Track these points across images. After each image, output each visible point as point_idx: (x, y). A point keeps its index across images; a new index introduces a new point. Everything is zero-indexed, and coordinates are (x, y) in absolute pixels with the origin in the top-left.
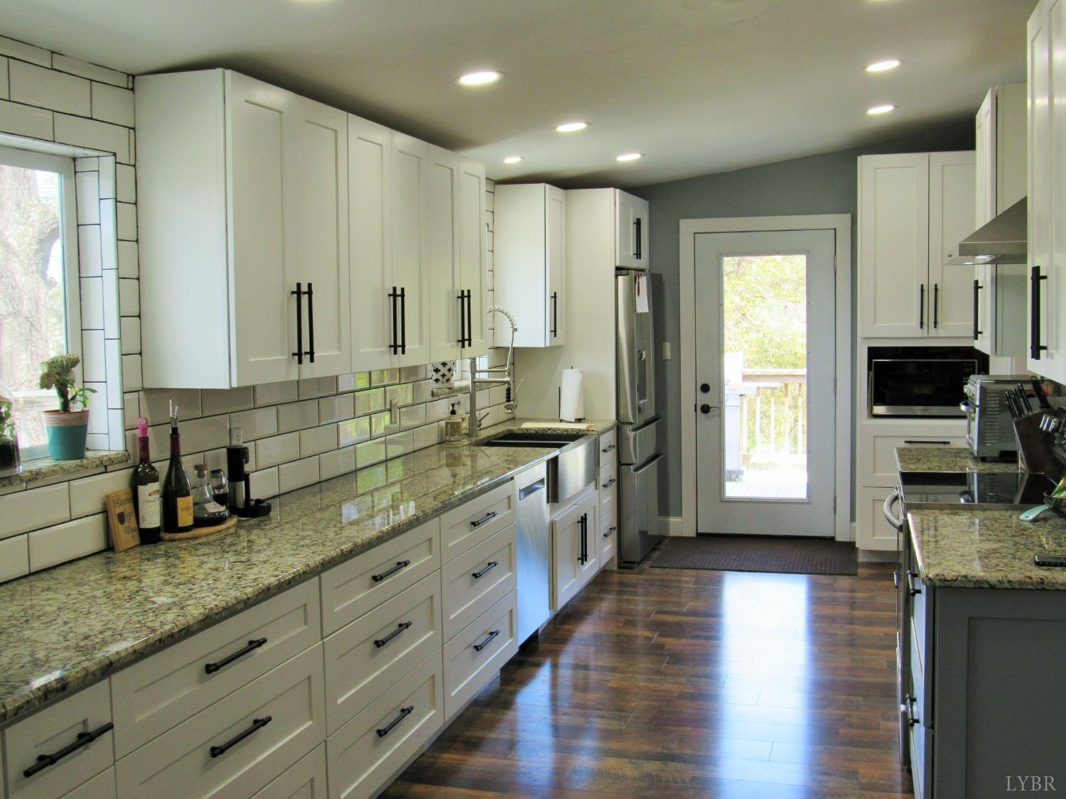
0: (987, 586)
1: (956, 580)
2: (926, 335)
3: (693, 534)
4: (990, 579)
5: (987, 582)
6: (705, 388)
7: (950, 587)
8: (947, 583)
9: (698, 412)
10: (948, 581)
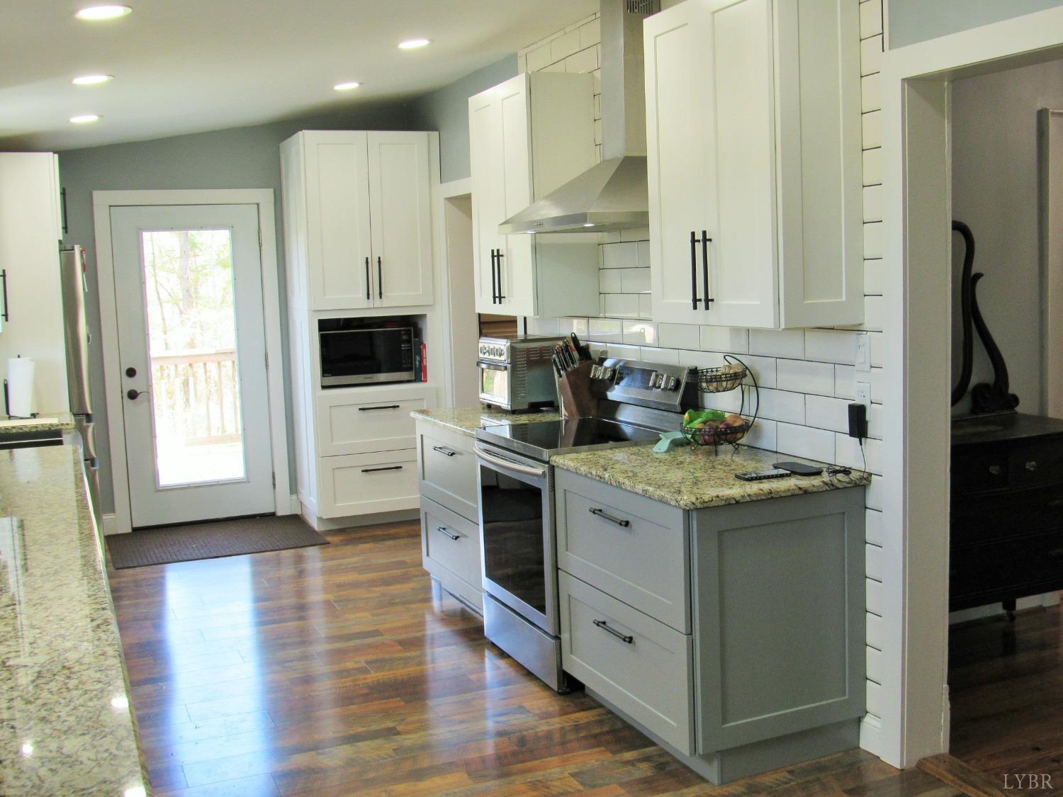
0: (734, 502)
1: (712, 500)
2: (372, 306)
3: (129, 530)
4: (735, 496)
5: (733, 498)
6: (131, 373)
7: (707, 507)
8: (705, 505)
9: (124, 400)
10: (706, 502)
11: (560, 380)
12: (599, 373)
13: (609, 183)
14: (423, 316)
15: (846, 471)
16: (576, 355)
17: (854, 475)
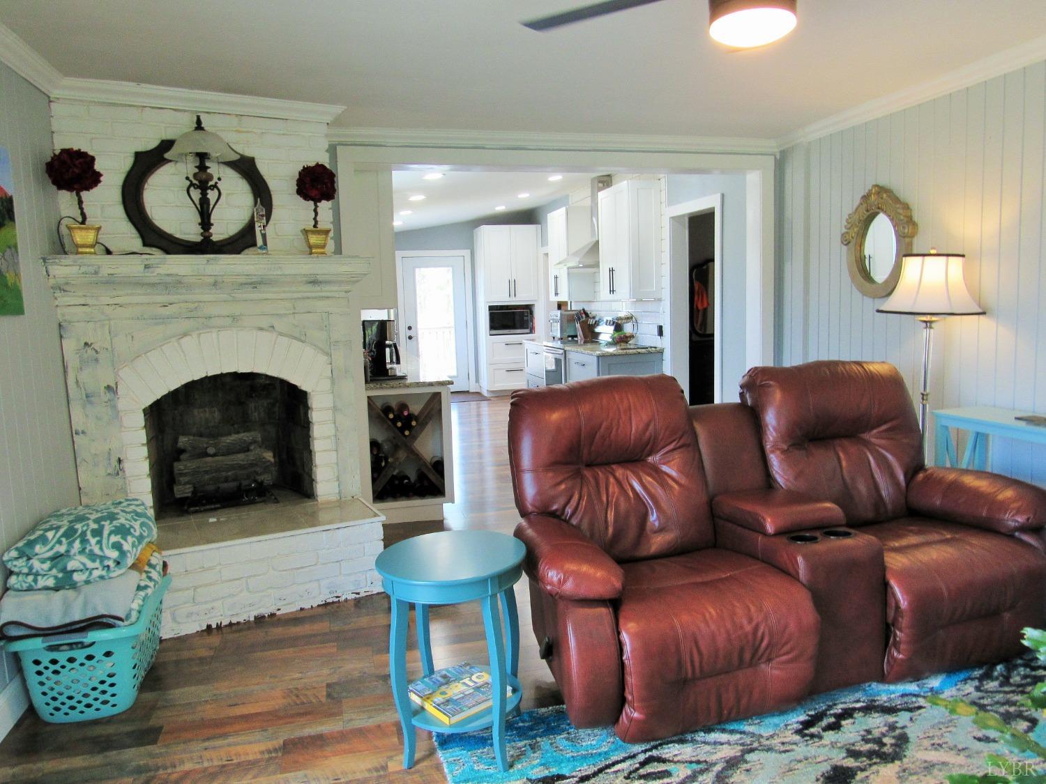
2: (512, 300)
6: (410, 328)
7: (607, 355)
9: (407, 339)
11: (578, 325)
12: (591, 322)
13: (587, 252)
14: (533, 305)
15: (655, 348)
16: (584, 316)
17: (658, 349)
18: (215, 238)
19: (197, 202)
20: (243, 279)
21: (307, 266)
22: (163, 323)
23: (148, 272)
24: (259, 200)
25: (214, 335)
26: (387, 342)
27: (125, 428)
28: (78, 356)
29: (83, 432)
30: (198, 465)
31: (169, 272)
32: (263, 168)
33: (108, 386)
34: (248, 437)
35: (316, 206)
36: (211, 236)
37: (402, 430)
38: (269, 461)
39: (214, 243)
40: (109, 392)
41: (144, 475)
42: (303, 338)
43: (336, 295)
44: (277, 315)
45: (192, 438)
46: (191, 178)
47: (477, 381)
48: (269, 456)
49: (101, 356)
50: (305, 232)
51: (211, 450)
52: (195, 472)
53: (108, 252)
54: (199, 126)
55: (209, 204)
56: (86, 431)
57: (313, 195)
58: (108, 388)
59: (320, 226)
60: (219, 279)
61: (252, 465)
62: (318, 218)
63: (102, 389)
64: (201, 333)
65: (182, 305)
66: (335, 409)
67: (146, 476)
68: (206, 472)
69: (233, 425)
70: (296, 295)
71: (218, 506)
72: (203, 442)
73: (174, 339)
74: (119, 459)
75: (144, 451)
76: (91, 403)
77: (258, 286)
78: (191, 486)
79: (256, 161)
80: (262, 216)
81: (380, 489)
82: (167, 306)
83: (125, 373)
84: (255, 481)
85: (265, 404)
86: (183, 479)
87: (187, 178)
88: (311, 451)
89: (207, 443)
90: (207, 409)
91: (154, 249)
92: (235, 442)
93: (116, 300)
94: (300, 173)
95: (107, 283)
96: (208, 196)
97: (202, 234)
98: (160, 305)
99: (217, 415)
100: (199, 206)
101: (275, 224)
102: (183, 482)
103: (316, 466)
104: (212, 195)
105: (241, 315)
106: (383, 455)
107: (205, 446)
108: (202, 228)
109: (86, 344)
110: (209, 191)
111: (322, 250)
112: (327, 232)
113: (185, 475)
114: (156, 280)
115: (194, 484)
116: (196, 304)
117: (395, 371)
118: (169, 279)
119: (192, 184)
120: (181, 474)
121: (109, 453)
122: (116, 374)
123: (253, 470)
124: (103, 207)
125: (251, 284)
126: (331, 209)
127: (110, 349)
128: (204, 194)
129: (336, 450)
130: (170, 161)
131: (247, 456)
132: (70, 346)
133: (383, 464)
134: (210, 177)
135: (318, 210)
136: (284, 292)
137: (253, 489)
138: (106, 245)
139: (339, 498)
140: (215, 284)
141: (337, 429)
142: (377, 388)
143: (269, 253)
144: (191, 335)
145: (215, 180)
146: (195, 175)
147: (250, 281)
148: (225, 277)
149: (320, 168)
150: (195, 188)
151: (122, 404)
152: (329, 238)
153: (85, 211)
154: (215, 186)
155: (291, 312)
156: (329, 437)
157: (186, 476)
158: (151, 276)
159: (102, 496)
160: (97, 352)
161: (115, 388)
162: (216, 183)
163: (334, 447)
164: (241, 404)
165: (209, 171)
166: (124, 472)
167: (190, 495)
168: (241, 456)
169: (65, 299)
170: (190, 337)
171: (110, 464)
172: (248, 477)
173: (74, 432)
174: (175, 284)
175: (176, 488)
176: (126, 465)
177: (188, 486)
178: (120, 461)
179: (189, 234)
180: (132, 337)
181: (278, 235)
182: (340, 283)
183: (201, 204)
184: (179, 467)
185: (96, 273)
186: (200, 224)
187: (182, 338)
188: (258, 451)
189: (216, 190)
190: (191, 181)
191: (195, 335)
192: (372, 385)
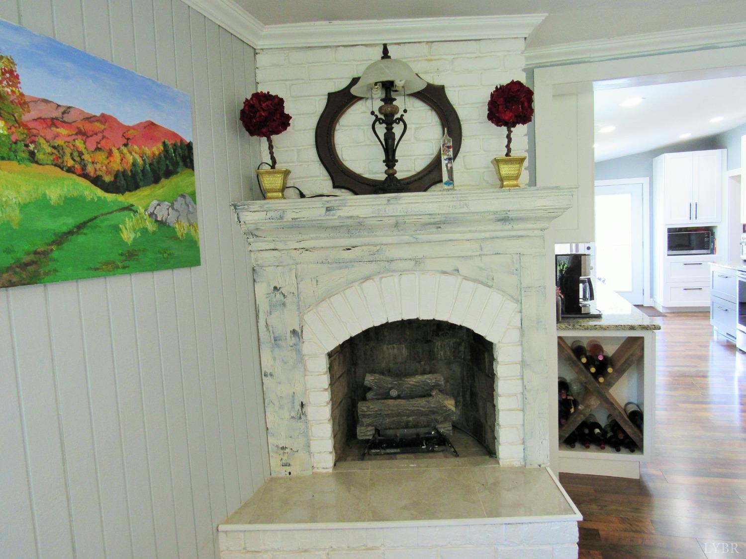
2: (692, 223)
14: (715, 227)
18: (399, 176)
19: (382, 138)
20: (425, 219)
21: (498, 202)
22: (347, 267)
23: (329, 215)
24: (446, 129)
25: (396, 279)
26: (582, 278)
27: (310, 372)
28: (268, 299)
29: (271, 375)
30: (380, 408)
31: (350, 214)
32: (452, 96)
33: (294, 330)
34: (431, 380)
35: (510, 132)
36: (396, 173)
37: (596, 376)
38: (450, 410)
39: (399, 181)
40: (294, 336)
41: (326, 420)
42: (490, 283)
43: (530, 233)
44: (463, 257)
45: (377, 376)
46: (377, 113)
47: (652, 296)
48: (450, 404)
49: (289, 300)
50: (497, 162)
51: (394, 393)
52: (377, 415)
53: (302, 196)
54: (386, 55)
55: (394, 139)
56: (274, 374)
57: (507, 118)
58: (294, 332)
59: (513, 154)
60: (401, 220)
61: (433, 412)
62: (512, 146)
63: (288, 332)
64: (383, 277)
65: (364, 248)
66: (523, 364)
67: (327, 421)
68: (388, 415)
69: (420, 362)
70: (483, 235)
71: (398, 450)
72: (388, 381)
73: (356, 284)
74: (302, 403)
75: (327, 396)
76: (278, 346)
77: (442, 226)
78: (374, 428)
79: (446, 89)
80: (449, 147)
81: (567, 436)
82: (350, 249)
83: (309, 317)
84: (435, 429)
85: (451, 343)
86: (366, 421)
87: (373, 113)
88: (494, 406)
89: (391, 384)
90: (395, 346)
91: (343, 190)
92: (418, 384)
93: (303, 245)
94: (492, 95)
95: (292, 227)
96: (393, 131)
97: (386, 172)
98: (341, 249)
99: (405, 352)
100: (384, 143)
101: (464, 157)
102: (365, 424)
103: (498, 424)
104: (397, 129)
105: (424, 257)
106: (572, 398)
107: (390, 386)
108: (386, 165)
109: (275, 288)
110: (394, 125)
111: (515, 182)
112: (521, 160)
113: (368, 416)
114: (337, 223)
115: (376, 426)
116: (378, 247)
117: (589, 309)
118: (349, 222)
119: (377, 119)
120: (365, 416)
121: (293, 397)
122: (301, 319)
123: (433, 417)
124: (299, 151)
125: (434, 224)
126: (526, 135)
127: (296, 293)
128: (389, 129)
129: (523, 410)
130: (360, 99)
131: (428, 402)
132: (262, 289)
133: (572, 410)
134: (396, 110)
135: (512, 135)
136: (471, 231)
137: (432, 438)
138: (300, 190)
139: (523, 463)
140: (396, 225)
141: (524, 387)
142: (569, 329)
143: (455, 188)
144: (372, 279)
145: (401, 112)
146: (380, 109)
147: (432, 221)
148: (406, 218)
149: (516, 86)
150: (380, 123)
151: (306, 348)
152: (523, 169)
153: (274, 155)
154: (401, 119)
155: (478, 253)
156: (515, 395)
157: (369, 418)
158: (334, 218)
159: (286, 438)
160: (284, 296)
161: (299, 331)
162: (402, 116)
163: (521, 407)
164: (428, 341)
165: (395, 103)
166: (306, 416)
167: (371, 438)
168: (422, 402)
169: (257, 244)
170: (371, 281)
171: (293, 407)
172: (428, 426)
173: (263, 374)
174: (357, 226)
175: (358, 429)
176: (309, 409)
177: (370, 428)
178: (302, 405)
179: (376, 173)
180: (317, 281)
181: (467, 169)
182: (536, 219)
183: (386, 140)
184: (362, 407)
185: (281, 218)
186: (384, 161)
187: (363, 282)
188: (441, 397)
189: (401, 123)
190: (376, 116)
191: (377, 279)
192: (563, 326)
